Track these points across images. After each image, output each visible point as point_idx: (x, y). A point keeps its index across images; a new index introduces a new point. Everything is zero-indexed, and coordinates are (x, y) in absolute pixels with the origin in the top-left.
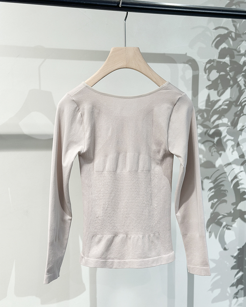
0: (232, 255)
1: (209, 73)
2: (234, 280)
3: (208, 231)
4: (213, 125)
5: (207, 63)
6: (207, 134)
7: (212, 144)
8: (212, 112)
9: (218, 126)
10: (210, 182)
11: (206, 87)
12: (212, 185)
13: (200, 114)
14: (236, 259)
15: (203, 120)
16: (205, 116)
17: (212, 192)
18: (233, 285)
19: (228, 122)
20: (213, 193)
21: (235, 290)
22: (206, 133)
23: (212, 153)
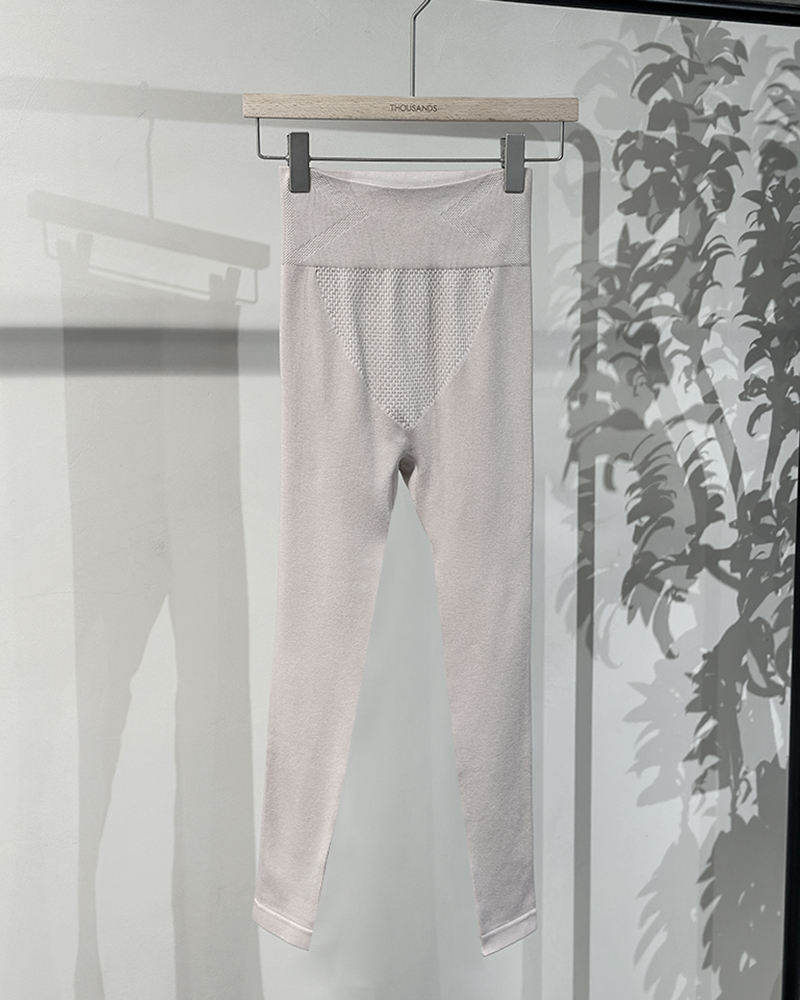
0: (689, 671)
1: (626, 168)
2: (694, 741)
3: (625, 603)
4: (637, 309)
5: (621, 141)
6: (621, 338)
7: (634, 363)
8: (633, 274)
9: (648, 314)
10: (630, 470)
11: (619, 207)
12: (635, 477)
13: (604, 281)
14: (698, 682)
15: (611, 296)
16: (618, 285)
17: (637, 496)
18: (690, 757)
19: (675, 304)
20: (639, 500)
21: (696, 769)
22: (620, 333)
23: (635, 389)
